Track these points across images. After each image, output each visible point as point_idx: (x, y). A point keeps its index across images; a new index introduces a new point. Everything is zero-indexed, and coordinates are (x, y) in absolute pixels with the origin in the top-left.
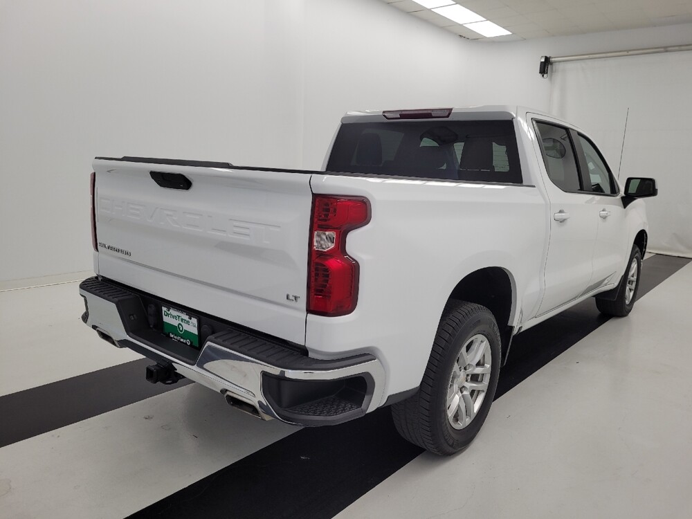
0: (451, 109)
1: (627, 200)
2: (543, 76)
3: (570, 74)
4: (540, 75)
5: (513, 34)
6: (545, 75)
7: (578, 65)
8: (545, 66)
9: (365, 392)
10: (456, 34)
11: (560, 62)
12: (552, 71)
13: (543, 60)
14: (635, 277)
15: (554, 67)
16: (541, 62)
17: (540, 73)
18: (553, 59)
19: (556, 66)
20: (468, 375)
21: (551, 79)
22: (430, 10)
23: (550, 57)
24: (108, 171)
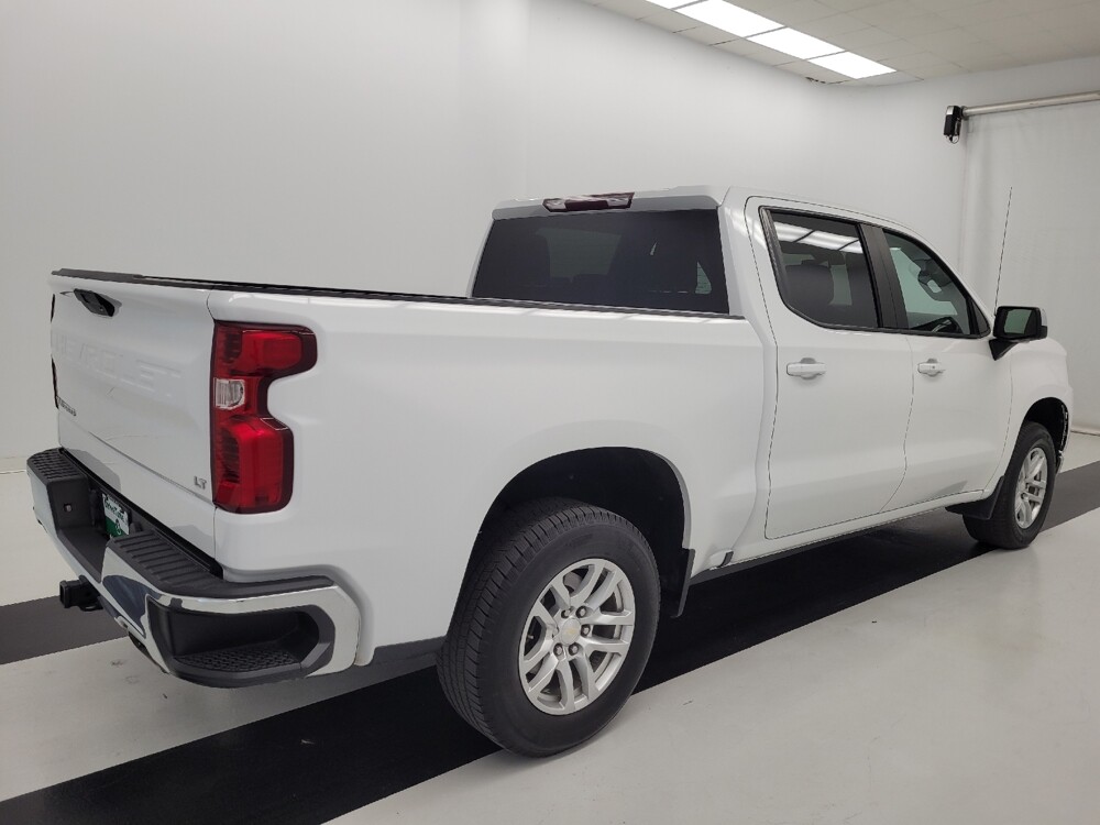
0: (632, 194)
1: (999, 346)
2: (951, 139)
3: (997, 135)
4: (947, 138)
5: (898, 71)
6: (954, 138)
7: (1012, 119)
8: (955, 123)
9: (318, 638)
10: (800, 76)
11: (980, 114)
12: (967, 131)
13: (950, 113)
14: (1044, 481)
15: (971, 123)
16: (948, 117)
17: (945, 134)
18: (968, 111)
19: (973, 122)
20: (584, 626)
21: (965, 143)
22: (745, 39)
23: (963, 107)
24: (64, 293)
